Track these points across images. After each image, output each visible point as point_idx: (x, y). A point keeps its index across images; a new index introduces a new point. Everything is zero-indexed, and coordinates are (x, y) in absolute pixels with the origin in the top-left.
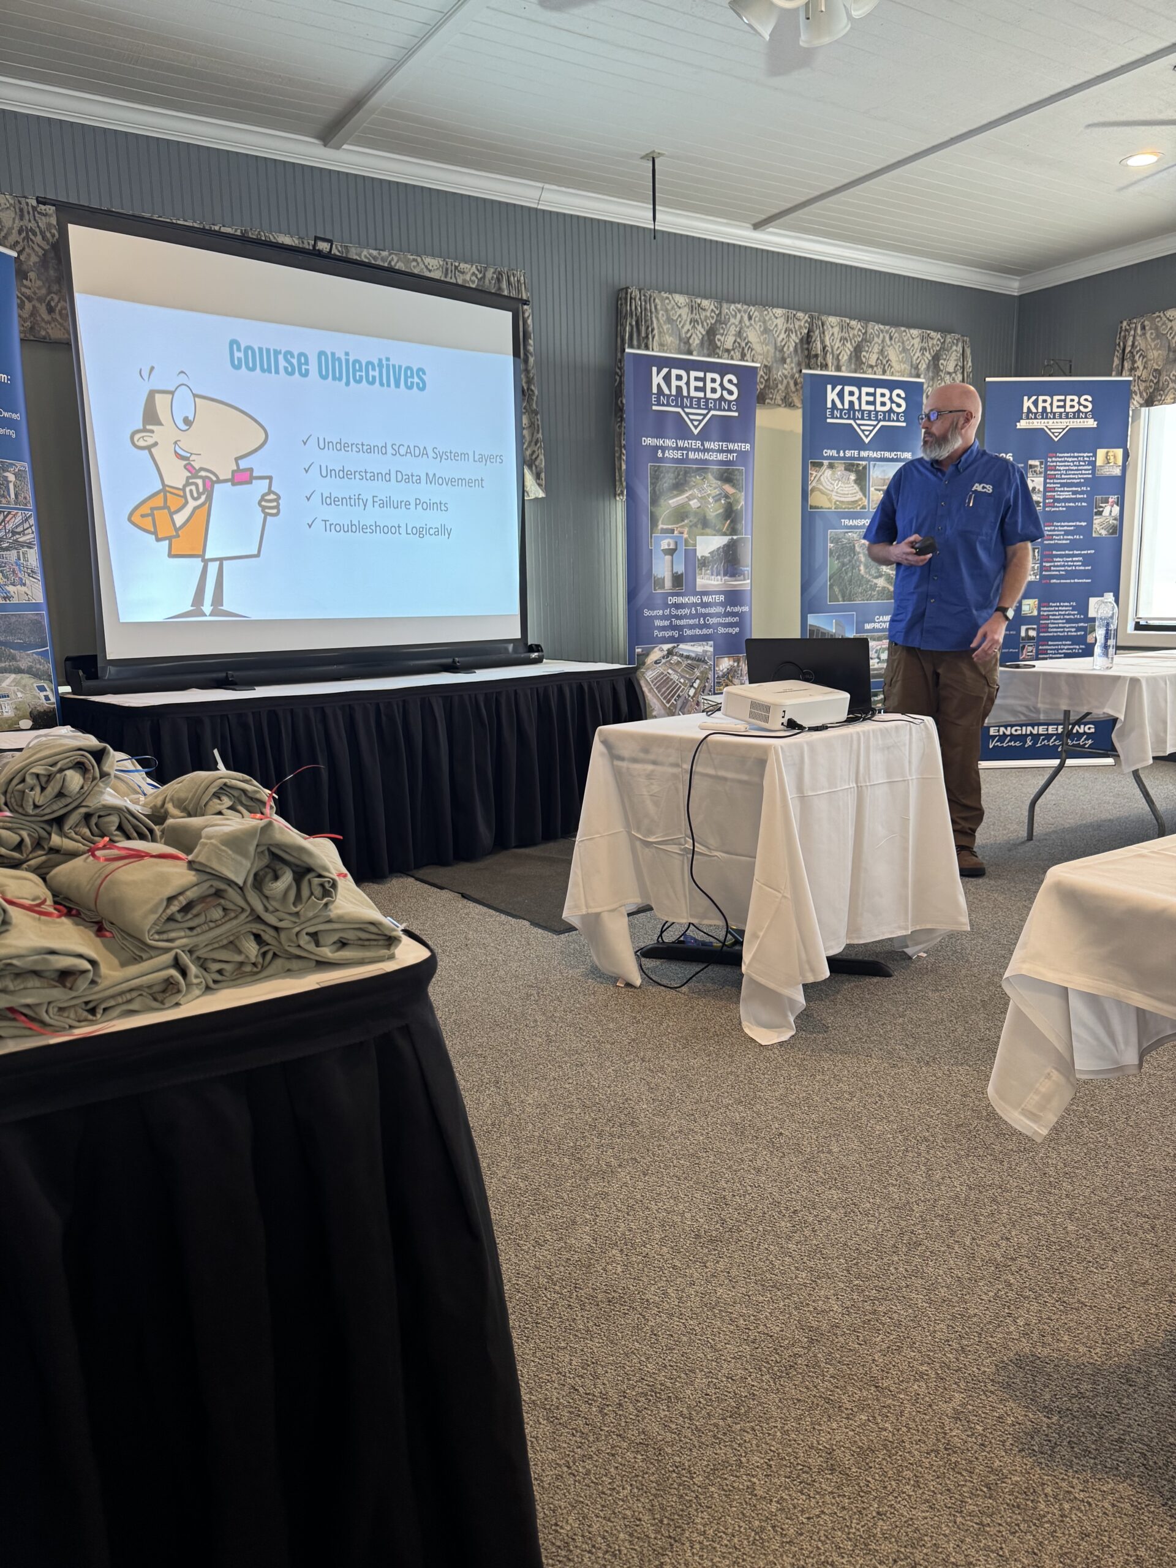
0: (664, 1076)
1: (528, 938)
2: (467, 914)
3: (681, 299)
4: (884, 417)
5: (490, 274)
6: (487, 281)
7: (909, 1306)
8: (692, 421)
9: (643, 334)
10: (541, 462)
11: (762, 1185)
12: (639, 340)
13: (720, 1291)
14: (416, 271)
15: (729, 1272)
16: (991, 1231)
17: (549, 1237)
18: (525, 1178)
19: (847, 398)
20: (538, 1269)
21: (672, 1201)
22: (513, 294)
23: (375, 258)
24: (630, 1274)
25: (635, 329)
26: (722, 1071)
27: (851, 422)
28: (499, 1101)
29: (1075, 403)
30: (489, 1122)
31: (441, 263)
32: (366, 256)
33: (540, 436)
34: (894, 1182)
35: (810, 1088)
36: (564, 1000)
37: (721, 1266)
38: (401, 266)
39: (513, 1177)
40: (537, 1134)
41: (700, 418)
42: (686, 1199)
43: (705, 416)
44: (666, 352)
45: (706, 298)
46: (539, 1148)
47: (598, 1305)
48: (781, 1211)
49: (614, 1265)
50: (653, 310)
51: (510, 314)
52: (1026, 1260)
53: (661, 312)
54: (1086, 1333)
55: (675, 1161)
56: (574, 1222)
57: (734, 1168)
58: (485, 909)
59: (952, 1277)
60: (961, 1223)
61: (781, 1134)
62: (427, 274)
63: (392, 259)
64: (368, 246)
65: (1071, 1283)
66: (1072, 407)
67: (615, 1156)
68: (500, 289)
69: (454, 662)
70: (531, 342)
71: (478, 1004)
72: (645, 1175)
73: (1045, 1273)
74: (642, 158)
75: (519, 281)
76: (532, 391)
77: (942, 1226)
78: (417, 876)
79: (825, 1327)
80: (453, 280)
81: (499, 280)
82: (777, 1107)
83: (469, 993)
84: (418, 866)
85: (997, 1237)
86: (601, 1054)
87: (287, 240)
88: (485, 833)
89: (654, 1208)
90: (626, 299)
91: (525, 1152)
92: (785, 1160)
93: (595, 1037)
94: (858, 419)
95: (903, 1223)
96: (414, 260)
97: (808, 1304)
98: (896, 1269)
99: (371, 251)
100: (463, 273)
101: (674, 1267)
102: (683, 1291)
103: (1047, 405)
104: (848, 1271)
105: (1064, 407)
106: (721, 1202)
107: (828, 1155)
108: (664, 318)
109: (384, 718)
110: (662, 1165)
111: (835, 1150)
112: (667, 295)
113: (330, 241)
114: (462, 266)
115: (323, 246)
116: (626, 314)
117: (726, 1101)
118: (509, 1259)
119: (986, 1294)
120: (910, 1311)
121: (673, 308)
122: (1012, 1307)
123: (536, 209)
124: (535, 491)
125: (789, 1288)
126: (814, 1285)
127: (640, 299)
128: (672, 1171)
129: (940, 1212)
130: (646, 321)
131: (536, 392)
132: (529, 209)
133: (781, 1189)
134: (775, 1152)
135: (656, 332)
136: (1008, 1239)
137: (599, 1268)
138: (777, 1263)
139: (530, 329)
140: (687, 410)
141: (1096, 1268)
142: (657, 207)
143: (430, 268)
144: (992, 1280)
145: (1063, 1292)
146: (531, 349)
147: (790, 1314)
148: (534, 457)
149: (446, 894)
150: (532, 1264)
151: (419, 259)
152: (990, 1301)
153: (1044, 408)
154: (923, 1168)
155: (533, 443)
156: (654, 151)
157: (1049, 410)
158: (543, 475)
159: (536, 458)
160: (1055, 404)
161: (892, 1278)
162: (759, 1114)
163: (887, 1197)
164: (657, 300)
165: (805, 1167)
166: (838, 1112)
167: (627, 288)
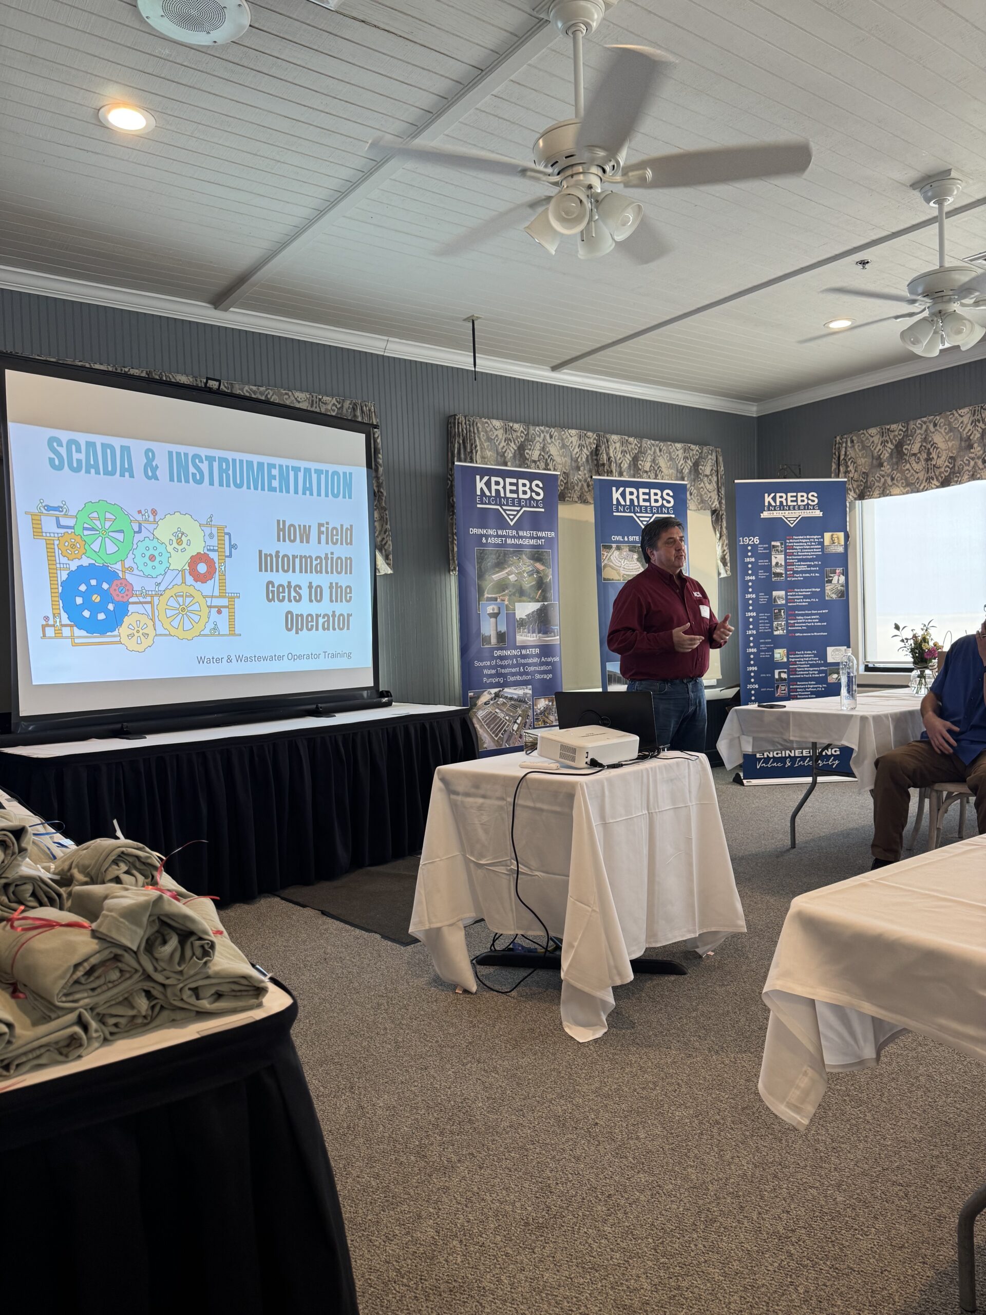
0: (497, 1076)
1: (379, 951)
2: (326, 930)
3: (497, 423)
4: (658, 511)
5: (347, 404)
6: (344, 410)
7: (708, 1280)
8: (508, 515)
9: (469, 450)
10: (390, 546)
11: (581, 1172)
12: (465, 454)
13: (547, 1275)
14: (288, 403)
15: (554, 1257)
16: (773, 1205)
17: (397, 1232)
18: (377, 1176)
19: (628, 497)
20: (388, 1263)
21: (504, 1192)
22: (366, 420)
23: (255, 392)
24: (469, 1263)
25: (462, 446)
26: (546, 1068)
27: (632, 515)
28: (353, 1105)
29: (804, 498)
30: (345, 1125)
31: (308, 396)
32: (247, 391)
33: (388, 526)
34: (692, 1164)
35: (620, 1080)
36: (410, 1008)
37: (547, 1251)
38: (275, 399)
39: (366, 1176)
40: (387, 1135)
41: (515, 513)
42: (516, 1189)
43: (518, 511)
44: (486, 464)
45: (516, 422)
46: (389, 1148)
47: (441, 1295)
48: (597, 1196)
49: (455, 1255)
50: (476, 431)
51: (363, 436)
52: (803, 1231)
53: (482, 433)
54: (855, 1297)
55: (507, 1154)
56: (420, 1217)
57: (557, 1157)
58: (342, 925)
59: (743, 1250)
60: (749, 1199)
61: (597, 1124)
62: (298, 405)
63: (269, 393)
64: (248, 383)
65: (842, 1250)
66: (803, 501)
67: (454, 1152)
68: (355, 416)
69: (317, 707)
70: (380, 456)
71: (335, 1015)
72: (481, 1168)
73: (819, 1242)
74: (465, 320)
75: (370, 410)
76: (381, 492)
77: (733, 1203)
78: (282, 896)
79: (636, 1304)
80: (318, 410)
81: (354, 409)
82: (593, 1099)
83: (328, 1005)
84: (284, 886)
85: (779, 1210)
86: (442, 1058)
87: (183, 379)
88: (343, 855)
89: (488, 1198)
90: (455, 423)
91: (377, 1152)
92: (600, 1148)
93: (437, 1042)
94: (638, 512)
95: (701, 1202)
96: (286, 394)
97: (622, 1284)
98: (696, 1245)
99: (252, 387)
100: (325, 404)
101: (507, 1255)
102: (514, 1277)
103: (783, 500)
104: (655, 1250)
105: (796, 501)
106: (547, 1190)
107: (636, 1142)
108: (485, 438)
109: (256, 759)
110: (495, 1158)
111: (643, 1136)
112: (486, 420)
113: (219, 381)
114: (325, 398)
115: (213, 384)
116: (455, 435)
117: (549, 1096)
118: (363, 1255)
119: (771, 1265)
120: (709, 1285)
121: (491, 430)
122: (794, 1276)
123: (383, 356)
124: (384, 569)
125: (606, 1269)
126: (627, 1265)
127: (465, 423)
128: (504, 1164)
129: (731, 1190)
130: (470, 440)
131: (385, 494)
132: (377, 355)
133: (597, 1175)
134: (592, 1141)
135: (478, 448)
136: (788, 1212)
137: (442, 1260)
138: (595, 1246)
139: (380, 446)
140: (504, 507)
141: (862, 1235)
142: (477, 355)
143: (299, 399)
144: (776, 1252)
145: (835, 1259)
146: (380, 461)
147: (607, 1294)
148: (384, 543)
149: (308, 912)
150: (383, 1257)
151: (290, 393)
152: (775, 1271)
153: (781, 502)
154: (716, 1149)
155: (383, 532)
156: (473, 316)
157: (785, 504)
158: (391, 557)
159: (385, 544)
160: (789, 499)
161: (692, 1254)
162: (578, 1106)
163: (686, 1178)
164: (479, 425)
165: (617, 1154)
166: (644, 1101)
167: (455, 415)
